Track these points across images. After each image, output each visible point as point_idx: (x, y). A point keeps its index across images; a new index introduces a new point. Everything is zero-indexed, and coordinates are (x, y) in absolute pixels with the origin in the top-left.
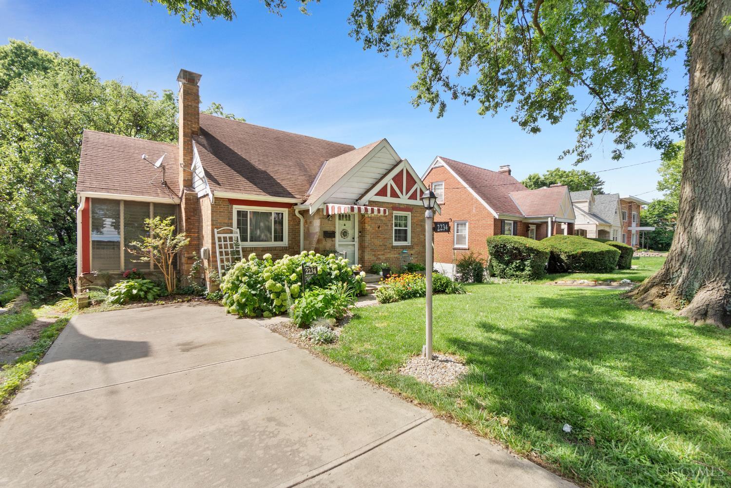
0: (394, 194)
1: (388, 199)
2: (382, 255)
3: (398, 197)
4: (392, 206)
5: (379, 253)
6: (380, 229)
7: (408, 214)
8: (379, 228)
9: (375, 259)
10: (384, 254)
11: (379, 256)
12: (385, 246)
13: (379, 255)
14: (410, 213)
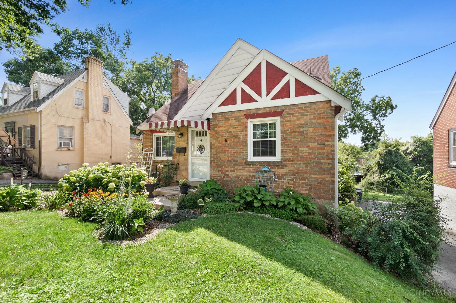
0: (246, 98)
1: (239, 106)
2: (231, 171)
3: (254, 101)
4: (245, 113)
5: (226, 169)
6: (229, 142)
7: (277, 120)
8: (226, 141)
9: (223, 175)
10: (234, 171)
11: (227, 173)
12: (236, 161)
13: (227, 171)
14: (279, 118)
